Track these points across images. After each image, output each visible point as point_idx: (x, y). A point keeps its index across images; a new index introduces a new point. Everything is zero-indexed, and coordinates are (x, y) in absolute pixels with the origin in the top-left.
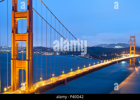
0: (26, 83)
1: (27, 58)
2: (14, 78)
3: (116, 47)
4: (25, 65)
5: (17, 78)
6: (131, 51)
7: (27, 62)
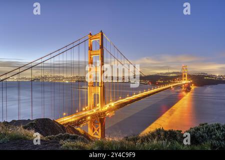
0: (100, 104)
1: (100, 85)
2: (90, 101)
3: (171, 75)
4: (99, 90)
5: (93, 100)
6: (183, 78)
7: (100, 88)
